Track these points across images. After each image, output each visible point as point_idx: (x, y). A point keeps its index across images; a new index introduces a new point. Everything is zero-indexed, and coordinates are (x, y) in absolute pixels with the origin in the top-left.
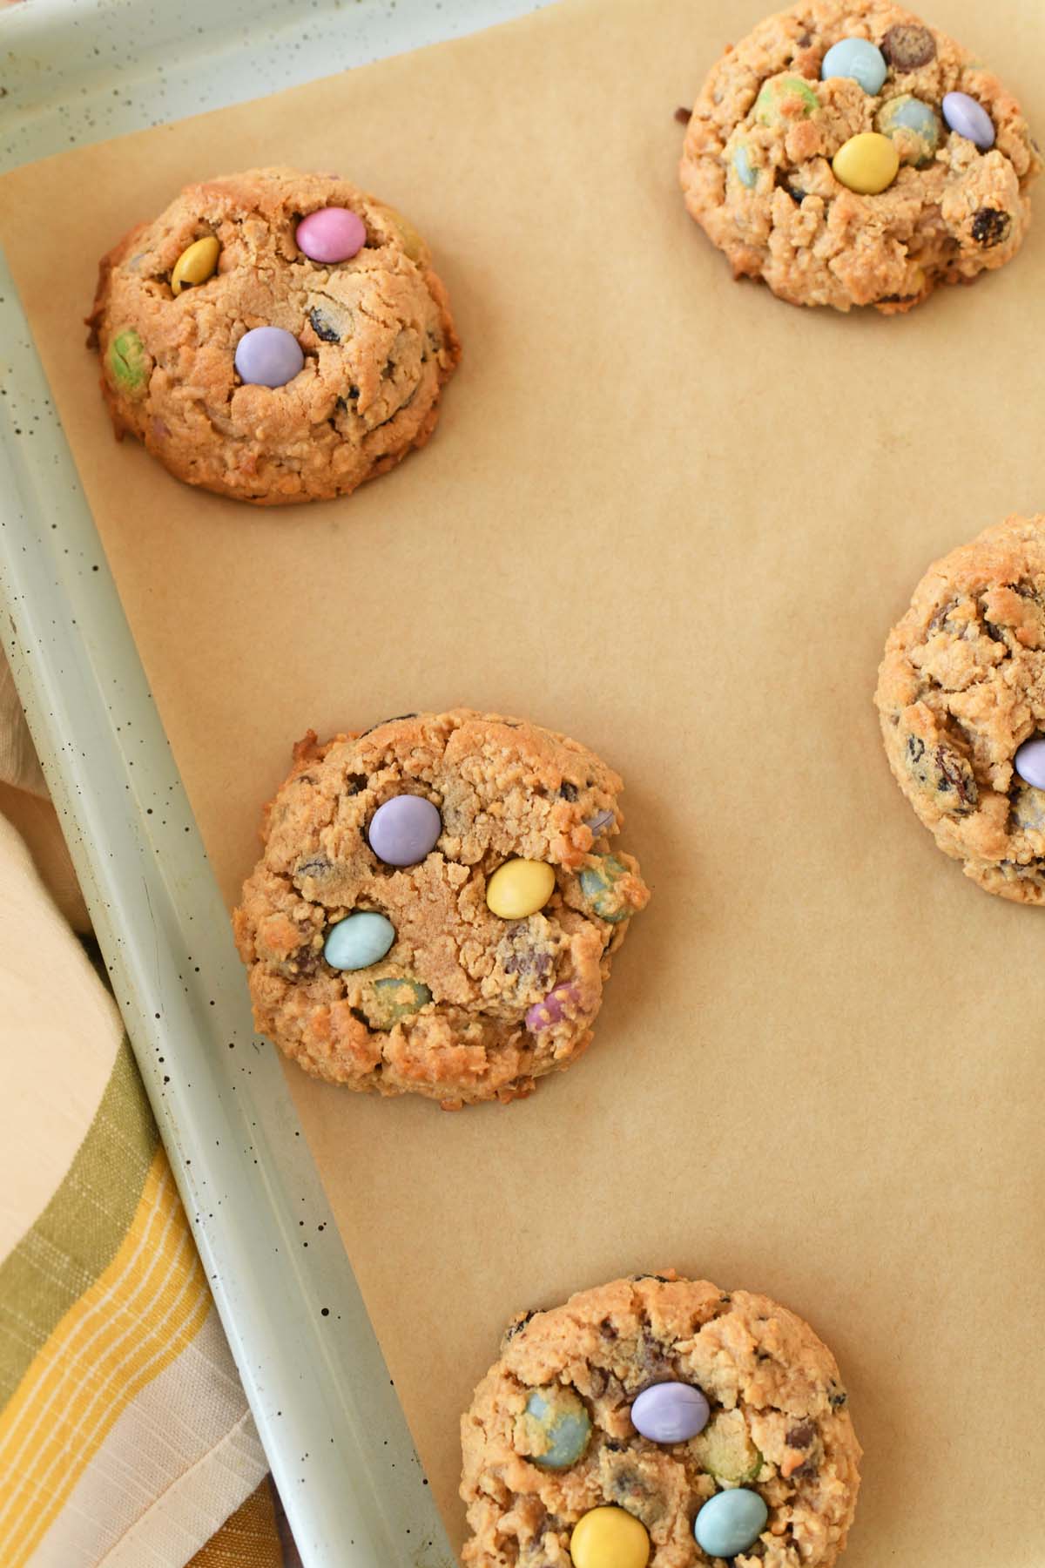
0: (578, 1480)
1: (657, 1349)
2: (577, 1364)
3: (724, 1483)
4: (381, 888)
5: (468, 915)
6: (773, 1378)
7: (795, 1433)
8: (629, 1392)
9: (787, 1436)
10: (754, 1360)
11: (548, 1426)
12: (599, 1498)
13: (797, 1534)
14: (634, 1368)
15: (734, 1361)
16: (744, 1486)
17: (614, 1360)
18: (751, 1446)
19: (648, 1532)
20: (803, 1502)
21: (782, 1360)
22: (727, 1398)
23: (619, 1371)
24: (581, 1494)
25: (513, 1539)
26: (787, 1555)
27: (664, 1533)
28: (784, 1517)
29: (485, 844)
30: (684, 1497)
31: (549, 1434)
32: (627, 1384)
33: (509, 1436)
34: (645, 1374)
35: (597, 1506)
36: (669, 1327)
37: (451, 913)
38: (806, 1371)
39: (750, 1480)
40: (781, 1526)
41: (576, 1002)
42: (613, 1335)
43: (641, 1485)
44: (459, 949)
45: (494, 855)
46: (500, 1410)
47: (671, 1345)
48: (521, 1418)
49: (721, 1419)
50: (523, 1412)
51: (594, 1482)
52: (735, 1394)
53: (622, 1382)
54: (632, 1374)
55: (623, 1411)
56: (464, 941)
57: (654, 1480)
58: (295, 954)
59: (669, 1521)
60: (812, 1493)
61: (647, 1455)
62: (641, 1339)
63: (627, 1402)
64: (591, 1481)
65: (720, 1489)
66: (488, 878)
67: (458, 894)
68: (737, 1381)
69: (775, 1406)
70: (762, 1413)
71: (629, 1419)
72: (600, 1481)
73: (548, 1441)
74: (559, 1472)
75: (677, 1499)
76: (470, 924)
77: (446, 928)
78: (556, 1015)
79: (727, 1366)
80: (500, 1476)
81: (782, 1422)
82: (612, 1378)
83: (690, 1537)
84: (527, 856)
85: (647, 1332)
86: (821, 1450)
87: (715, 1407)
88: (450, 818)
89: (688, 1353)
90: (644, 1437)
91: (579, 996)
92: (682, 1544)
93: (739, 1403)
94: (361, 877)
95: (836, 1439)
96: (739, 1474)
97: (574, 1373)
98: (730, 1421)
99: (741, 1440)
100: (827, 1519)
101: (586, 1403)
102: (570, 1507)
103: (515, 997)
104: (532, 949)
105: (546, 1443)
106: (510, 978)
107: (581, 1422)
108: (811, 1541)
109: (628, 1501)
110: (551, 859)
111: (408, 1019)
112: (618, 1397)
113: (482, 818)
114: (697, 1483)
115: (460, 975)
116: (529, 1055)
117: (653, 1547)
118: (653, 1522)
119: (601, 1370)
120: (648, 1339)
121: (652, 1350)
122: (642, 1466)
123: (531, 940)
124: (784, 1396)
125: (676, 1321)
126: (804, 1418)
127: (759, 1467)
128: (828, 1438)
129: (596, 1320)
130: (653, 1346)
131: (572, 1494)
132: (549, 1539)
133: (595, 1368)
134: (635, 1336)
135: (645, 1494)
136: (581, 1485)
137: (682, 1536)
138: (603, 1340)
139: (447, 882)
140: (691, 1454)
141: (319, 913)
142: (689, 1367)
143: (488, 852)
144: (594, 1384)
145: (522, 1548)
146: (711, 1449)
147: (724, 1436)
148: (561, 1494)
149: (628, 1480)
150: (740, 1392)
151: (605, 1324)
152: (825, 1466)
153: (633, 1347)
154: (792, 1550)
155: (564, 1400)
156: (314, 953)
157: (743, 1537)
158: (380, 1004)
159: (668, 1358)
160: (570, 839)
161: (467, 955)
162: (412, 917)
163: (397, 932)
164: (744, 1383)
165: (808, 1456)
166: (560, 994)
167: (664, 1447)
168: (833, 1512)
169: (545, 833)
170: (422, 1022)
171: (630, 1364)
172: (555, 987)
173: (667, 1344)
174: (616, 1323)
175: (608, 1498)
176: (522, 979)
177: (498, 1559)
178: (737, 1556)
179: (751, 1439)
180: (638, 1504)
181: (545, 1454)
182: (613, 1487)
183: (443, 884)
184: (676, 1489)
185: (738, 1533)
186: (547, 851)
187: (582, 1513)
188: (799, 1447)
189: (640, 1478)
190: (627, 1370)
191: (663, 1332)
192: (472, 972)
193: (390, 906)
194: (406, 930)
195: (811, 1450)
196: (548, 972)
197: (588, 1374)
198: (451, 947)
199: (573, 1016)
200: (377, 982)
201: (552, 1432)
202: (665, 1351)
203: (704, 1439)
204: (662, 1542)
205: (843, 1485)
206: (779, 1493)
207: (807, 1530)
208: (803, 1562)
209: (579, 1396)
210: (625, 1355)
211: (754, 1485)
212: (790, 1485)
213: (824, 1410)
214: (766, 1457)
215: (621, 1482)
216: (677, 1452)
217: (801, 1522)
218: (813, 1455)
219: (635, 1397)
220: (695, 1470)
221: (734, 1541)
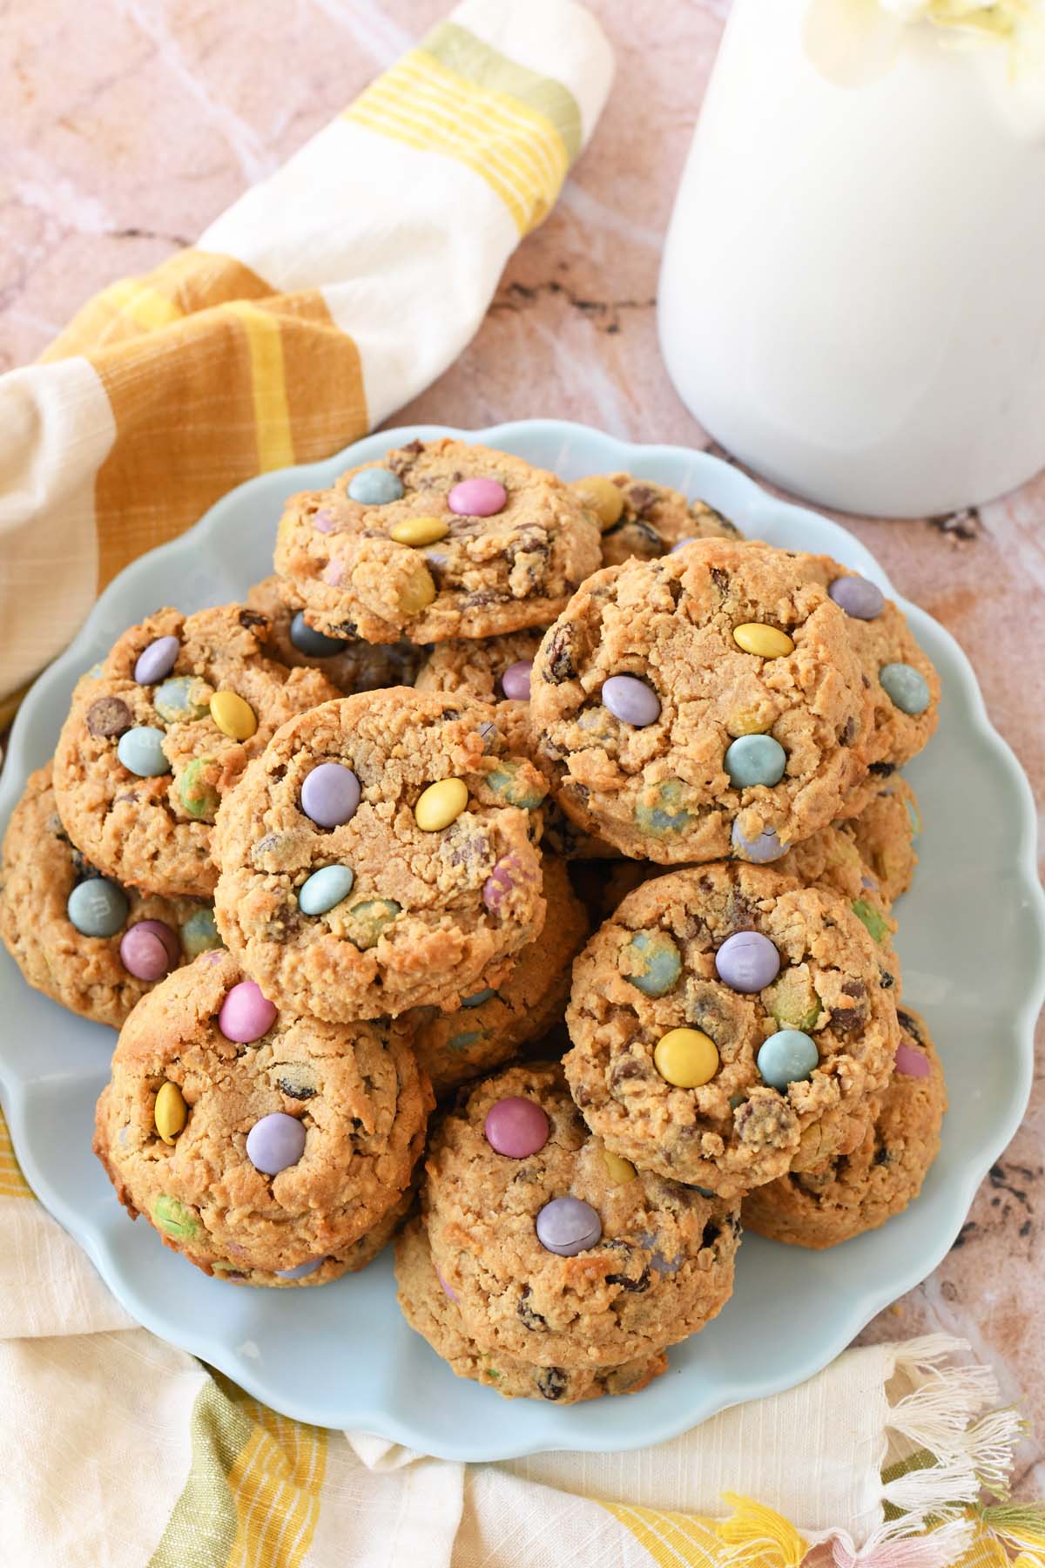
0: (667, 1003)
1: (743, 904)
2: (678, 908)
3: (784, 1024)
6: (837, 942)
7: (850, 986)
8: (716, 940)
9: (843, 987)
10: (822, 923)
11: (648, 954)
12: (682, 1019)
13: (840, 1072)
14: (723, 920)
15: (806, 920)
16: (804, 1030)
17: (707, 910)
18: (814, 994)
19: (719, 1051)
20: (850, 1054)
21: (845, 930)
22: (796, 954)
23: (710, 921)
24: (668, 1013)
25: (607, 1048)
26: (831, 1084)
27: (732, 1053)
28: (832, 1059)
30: (751, 1029)
31: (648, 962)
32: (715, 933)
33: (614, 961)
35: (680, 1027)
36: (756, 887)
38: (864, 945)
39: (808, 1027)
40: (829, 1066)
42: (710, 888)
43: (718, 1009)
46: (608, 942)
47: (755, 903)
48: (627, 947)
49: (790, 972)
50: (628, 944)
51: (680, 1007)
52: (802, 949)
53: (712, 931)
54: (720, 925)
55: (710, 955)
57: (729, 1008)
59: (736, 1045)
60: (857, 1048)
61: (726, 990)
62: (731, 895)
63: (713, 949)
64: (678, 1005)
65: (780, 1030)
68: (806, 936)
69: (836, 964)
70: (825, 969)
71: (713, 963)
72: (685, 1005)
73: (647, 965)
74: (653, 997)
75: (746, 1028)
79: (799, 923)
80: (603, 994)
81: (840, 977)
82: (704, 926)
83: (754, 1063)
85: (737, 890)
86: (869, 1006)
87: (785, 964)
89: (769, 912)
92: (746, 1065)
93: (807, 958)
95: (882, 1002)
96: (800, 1018)
97: (673, 917)
98: (798, 975)
99: (805, 987)
100: (867, 1067)
101: (679, 943)
102: (657, 1021)
105: (644, 967)
107: (675, 958)
108: (852, 1079)
109: (707, 1020)
112: (707, 942)
114: (763, 1023)
117: (722, 1065)
118: (724, 1044)
119: (696, 917)
120: (737, 896)
121: (739, 904)
122: (721, 995)
124: (845, 958)
125: (761, 885)
126: (858, 978)
127: (816, 1015)
128: (875, 1000)
129: (697, 876)
130: (740, 901)
131: (661, 1011)
132: (638, 1048)
133: (692, 915)
134: (728, 891)
135: (721, 1018)
136: (669, 1007)
137: (747, 1058)
138: (701, 891)
140: (762, 1001)
142: (768, 924)
144: (689, 928)
145: (613, 1054)
146: (778, 997)
147: (791, 985)
148: (651, 1009)
149: (708, 1004)
150: (808, 949)
151: (704, 880)
152: (870, 1024)
153: (724, 901)
154: (836, 1081)
155: (663, 940)
157: (797, 1067)
159: (751, 913)
164: (811, 938)
165: (858, 1004)
167: (738, 990)
168: (873, 1064)
171: (720, 916)
173: (752, 901)
174: (713, 879)
175: (689, 1019)
177: (592, 1064)
178: (790, 1081)
179: (814, 988)
180: (714, 1023)
181: (643, 976)
182: (695, 1009)
184: (746, 1020)
187: (667, 1029)
188: (852, 996)
189: (718, 1004)
190: (717, 921)
191: (749, 891)
195: (861, 1001)
197: (685, 918)
201: (651, 960)
202: (749, 907)
203: (773, 990)
204: (730, 1060)
205: (883, 1040)
206: (831, 1042)
207: (849, 1070)
208: (843, 1094)
209: (675, 938)
210: (717, 907)
211: (813, 1033)
212: (840, 1039)
213: (875, 978)
214: (824, 1003)
215: (702, 1006)
216: (749, 997)
217: (845, 1063)
218: (862, 1006)
219: (721, 944)
220: (763, 1012)
221: (789, 1069)
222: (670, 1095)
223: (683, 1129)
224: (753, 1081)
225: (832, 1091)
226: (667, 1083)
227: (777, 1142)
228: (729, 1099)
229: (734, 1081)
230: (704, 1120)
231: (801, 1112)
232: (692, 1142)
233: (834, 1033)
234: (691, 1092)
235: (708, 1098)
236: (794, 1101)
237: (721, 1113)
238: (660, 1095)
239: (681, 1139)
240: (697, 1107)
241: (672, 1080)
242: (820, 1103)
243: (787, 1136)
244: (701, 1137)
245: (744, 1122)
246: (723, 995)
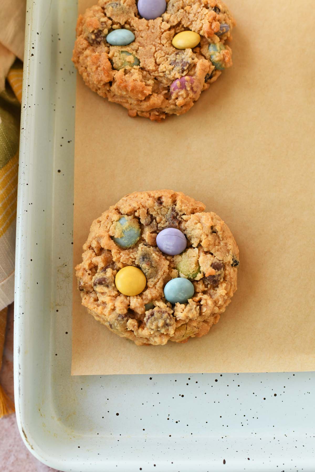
0: (128, 253)
1: (175, 215)
2: (144, 209)
3: (181, 275)
4: (135, 21)
5: (164, 41)
6: (215, 241)
7: (216, 264)
8: (159, 228)
9: (212, 264)
10: (210, 231)
11: (124, 228)
12: (133, 262)
13: (202, 303)
14: (164, 220)
15: (203, 228)
16: (189, 279)
17: (158, 214)
18: (197, 263)
19: (147, 282)
20: (209, 294)
21: (220, 236)
22: (195, 242)
23: (158, 219)
24: (127, 258)
25: (96, 267)
26: (196, 308)
27: (153, 284)
28: (200, 296)
29: (179, 20)
30: (165, 273)
31: (123, 232)
32: (159, 225)
33: (108, 228)
34: (167, 223)
35: (131, 265)
36: (183, 208)
37: (158, 39)
38: (228, 245)
39: (192, 278)
40: (197, 299)
41: (192, 84)
42: (161, 203)
43: (151, 262)
44: (156, 51)
45: (181, 26)
46: (109, 218)
47: (181, 215)
48: (116, 222)
49: (190, 250)
50: (117, 221)
51: (134, 256)
52: (198, 241)
53: (158, 224)
54: (162, 222)
55: (154, 235)
56: (159, 50)
57: (156, 262)
58: (96, 31)
59: (156, 280)
60: (213, 292)
61: (157, 253)
62: (171, 209)
63: (156, 232)
64: (133, 255)
65: (179, 276)
66: (176, 34)
67: (162, 33)
68: (201, 235)
69: (212, 252)
70: (206, 253)
71: (155, 238)
72: (136, 256)
73: (122, 233)
74: (122, 248)
75: (162, 273)
76: (163, 45)
77: (154, 43)
78: (183, 86)
79: (199, 229)
80: (100, 242)
81: (212, 258)
82: (154, 221)
83: (162, 289)
84: (193, 29)
85: (174, 207)
86: (223, 275)
87: (189, 246)
88: (170, 7)
89: (186, 221)
90: (158, 248)
91: (193, 82)
92: (158, 290)
93: (199, 246)
94: (130, 14)
95: (230, 274)
96: (189, 273)
97: (141, 213)
98: (193, 252)
99: (194, 260)
100: (215, 303)
101: (141, 226)
102: (121, 261)
103: (170, 74)
104: (182, 60)
105: (121, 234)
106: (171, 67)
107: (137, 233)
108: (207, 308)
109: (144, 266)
110: (201, 33)
111: (128, 68)
112: (154, 228)
113: (181, 10)
114: (171, 272)
115: (153, 60)
116: (167, 101)
117: (147, 287)
118: (150, 278)
119: (152, 215)
120: (173, 210)
121: (173, 214)
122: (154, 255)
123: (183, 57)
124: (217, 250)
125: (186, 207)
126: (221, 261)
127: (197, 273)
128: (227, 272)
129: (157, 196)
130: (174, 213)
131: (124, 256)
132: (109, 271)
133: (150, 214)
134: (169, 207)
135: (151, 266)
136: (128, 255)
137: (159, 287)
138: (156, 204)
139: (160, 28)
140: (173, 261)
141: (110, 22)
142: (185, 226)
143: (179, 23)
144: (147, 220)
145: (98, 271)
146: (182, 261)
147: (188, 257)
148: (120, 255)
149: (146, 258)
150: (201, 241)
151: (159, 199)
152: (222, 283)
153: (167, 211)
154: (198, 307)
155: (134, 222)
156: (103, 35)
157: (182, 297)
158: (120, 59)
159: (178, 220)
160: (211, 26)
161: (158, 54)
162: (143, 35)
163: (135, 38)
164: (203, 237)
165: (217, 274)
166: (187, 78)
167: (164, 254)
168: (218, 302)
169: (203, 21)
170: (133, 71)
171: (163, 217)
172: (186, 75)
173: (180, 214)
174: (163, 199)
175: (136, 263)
176: (175, 68)
177: (88, 273)
178: (177, 303)
179: (198, 261)
180: (147, 268)
181: (119, 238)
182: (140, 259)
183: (158, 28)
184: (163, 269)
185: (180, 294)
186: (201, 29)
187: (125, 265)
188: (215, 269)
189: (151, 259)
190: (161, 220)
191: (180, 209)
192: (157, 60)
193: (137, 29)
194: (139, 39)
195: (219, 272)
196: (185, 68)
197: (146, 215)
198: (153, 50)
199: (189, 89)
200: (122, 52)
201: (125, 231)
202: (178, 217)
203: (180, 257)
204: (151, 286)
205: (226, 292)
206: (201, 287)
207: (206, 303)
208: (201, 314)
209: (140, 223)
210: (162, 213)
211: (193, 281)
212: (206, 286)
213: (229, 262)
214: (201, 269)
215: (143, 258)
216: (168, 258)
217: (205, 299)
218: (219, 275)
219: (160, 230)
220: (173, 267)
221: (177, 297)
222: (118, 298)
223: (119, 315)
224: (160, 298)
225: (195, 312)
226: (118, 291)
227: (163, 331)
228: (145, 305)
229: (149, 297)
230: (131, 313)
231: (178, 319)
232: (122, 322)
233: (204, 283)
234: (128, 298)
235: (135, 303)
236: (176, 313)
237: (139, 311)
238: (113, 296)
239: (117, 320)
240: (129, 305)
241: (120, 291)
242: (187, 317)
243: (168, 330)
244: (127, 320)
245: (149, 318)
246: (155, 256)
